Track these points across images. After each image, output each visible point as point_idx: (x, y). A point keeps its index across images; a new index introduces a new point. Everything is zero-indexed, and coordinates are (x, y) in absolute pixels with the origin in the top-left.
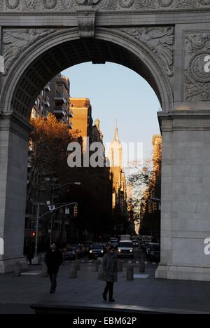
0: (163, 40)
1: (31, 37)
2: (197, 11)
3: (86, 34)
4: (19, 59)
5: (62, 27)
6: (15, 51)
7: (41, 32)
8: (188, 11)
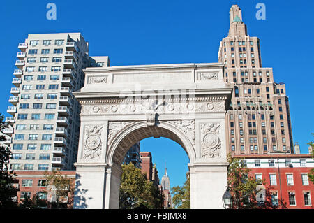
0: (189, 127)
1: (122, 126)
2: (206, 113)
3: (150, 124)
4: (116, 137)
5: (139, 121)
6: (114, 133)
7: (128, 123)
8: (202, 113)
